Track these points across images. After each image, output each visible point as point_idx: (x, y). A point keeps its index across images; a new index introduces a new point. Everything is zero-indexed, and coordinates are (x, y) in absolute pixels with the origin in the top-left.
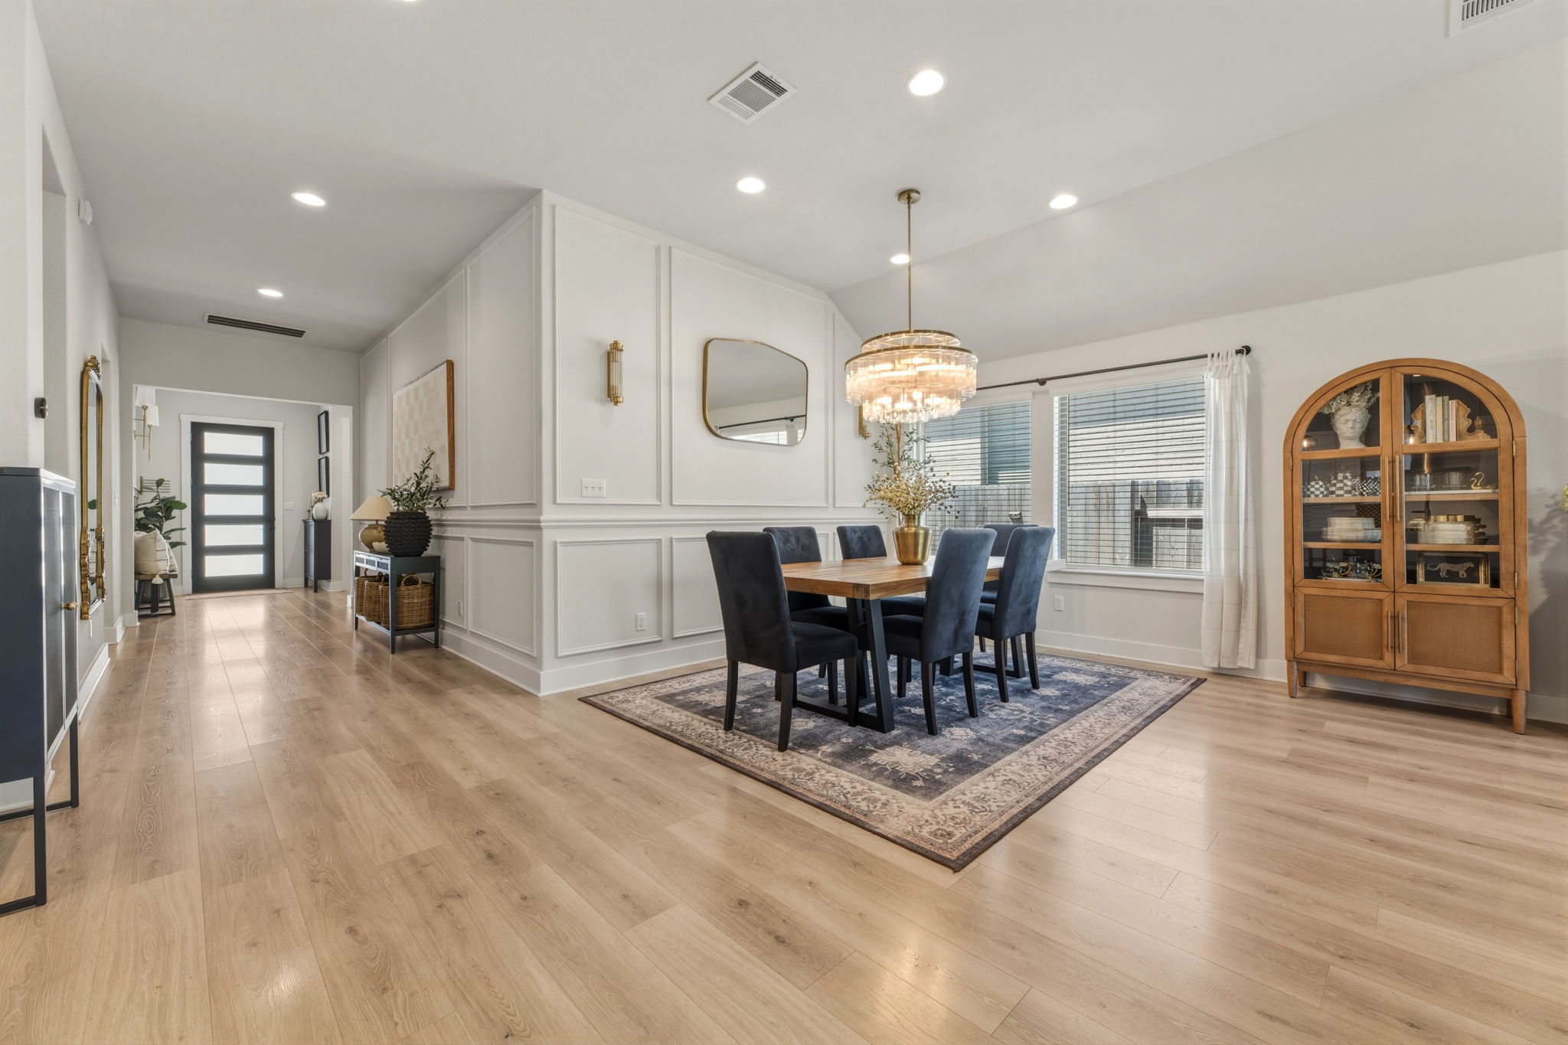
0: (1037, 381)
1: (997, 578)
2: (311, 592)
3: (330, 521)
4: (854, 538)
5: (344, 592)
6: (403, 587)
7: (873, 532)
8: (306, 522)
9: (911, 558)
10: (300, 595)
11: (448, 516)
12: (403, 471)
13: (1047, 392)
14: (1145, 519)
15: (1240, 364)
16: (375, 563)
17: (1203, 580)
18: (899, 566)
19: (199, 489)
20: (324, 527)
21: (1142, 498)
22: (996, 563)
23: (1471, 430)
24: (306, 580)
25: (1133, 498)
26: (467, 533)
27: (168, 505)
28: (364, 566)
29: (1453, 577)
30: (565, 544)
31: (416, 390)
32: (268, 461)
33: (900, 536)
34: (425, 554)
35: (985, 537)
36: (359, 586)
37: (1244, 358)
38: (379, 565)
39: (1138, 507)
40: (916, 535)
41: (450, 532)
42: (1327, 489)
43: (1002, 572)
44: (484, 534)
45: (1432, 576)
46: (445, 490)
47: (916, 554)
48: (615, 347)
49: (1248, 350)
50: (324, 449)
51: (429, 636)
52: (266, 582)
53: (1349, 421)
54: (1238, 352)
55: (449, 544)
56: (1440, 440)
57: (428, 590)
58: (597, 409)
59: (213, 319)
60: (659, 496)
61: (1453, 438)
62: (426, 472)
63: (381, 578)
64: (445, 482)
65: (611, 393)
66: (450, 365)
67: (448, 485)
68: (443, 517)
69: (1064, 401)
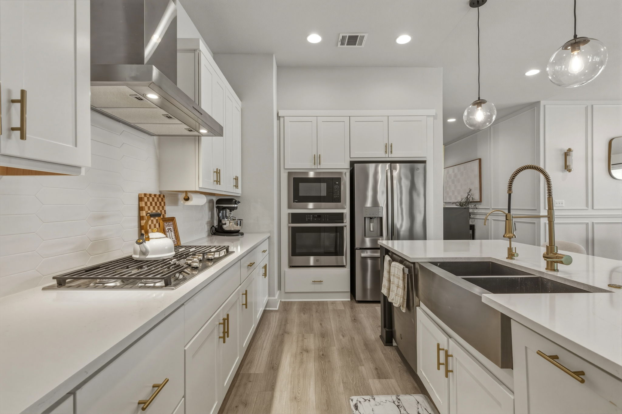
26: (490, 217)
46: (476, 202)
48: (570, 150)
58: (561, 174)
60: (587, 206)
62: (469, 196)
64: (477, 198)
65: (567, 168)
66: (480, 160)
67: (479, 200)
68: (476, 211)
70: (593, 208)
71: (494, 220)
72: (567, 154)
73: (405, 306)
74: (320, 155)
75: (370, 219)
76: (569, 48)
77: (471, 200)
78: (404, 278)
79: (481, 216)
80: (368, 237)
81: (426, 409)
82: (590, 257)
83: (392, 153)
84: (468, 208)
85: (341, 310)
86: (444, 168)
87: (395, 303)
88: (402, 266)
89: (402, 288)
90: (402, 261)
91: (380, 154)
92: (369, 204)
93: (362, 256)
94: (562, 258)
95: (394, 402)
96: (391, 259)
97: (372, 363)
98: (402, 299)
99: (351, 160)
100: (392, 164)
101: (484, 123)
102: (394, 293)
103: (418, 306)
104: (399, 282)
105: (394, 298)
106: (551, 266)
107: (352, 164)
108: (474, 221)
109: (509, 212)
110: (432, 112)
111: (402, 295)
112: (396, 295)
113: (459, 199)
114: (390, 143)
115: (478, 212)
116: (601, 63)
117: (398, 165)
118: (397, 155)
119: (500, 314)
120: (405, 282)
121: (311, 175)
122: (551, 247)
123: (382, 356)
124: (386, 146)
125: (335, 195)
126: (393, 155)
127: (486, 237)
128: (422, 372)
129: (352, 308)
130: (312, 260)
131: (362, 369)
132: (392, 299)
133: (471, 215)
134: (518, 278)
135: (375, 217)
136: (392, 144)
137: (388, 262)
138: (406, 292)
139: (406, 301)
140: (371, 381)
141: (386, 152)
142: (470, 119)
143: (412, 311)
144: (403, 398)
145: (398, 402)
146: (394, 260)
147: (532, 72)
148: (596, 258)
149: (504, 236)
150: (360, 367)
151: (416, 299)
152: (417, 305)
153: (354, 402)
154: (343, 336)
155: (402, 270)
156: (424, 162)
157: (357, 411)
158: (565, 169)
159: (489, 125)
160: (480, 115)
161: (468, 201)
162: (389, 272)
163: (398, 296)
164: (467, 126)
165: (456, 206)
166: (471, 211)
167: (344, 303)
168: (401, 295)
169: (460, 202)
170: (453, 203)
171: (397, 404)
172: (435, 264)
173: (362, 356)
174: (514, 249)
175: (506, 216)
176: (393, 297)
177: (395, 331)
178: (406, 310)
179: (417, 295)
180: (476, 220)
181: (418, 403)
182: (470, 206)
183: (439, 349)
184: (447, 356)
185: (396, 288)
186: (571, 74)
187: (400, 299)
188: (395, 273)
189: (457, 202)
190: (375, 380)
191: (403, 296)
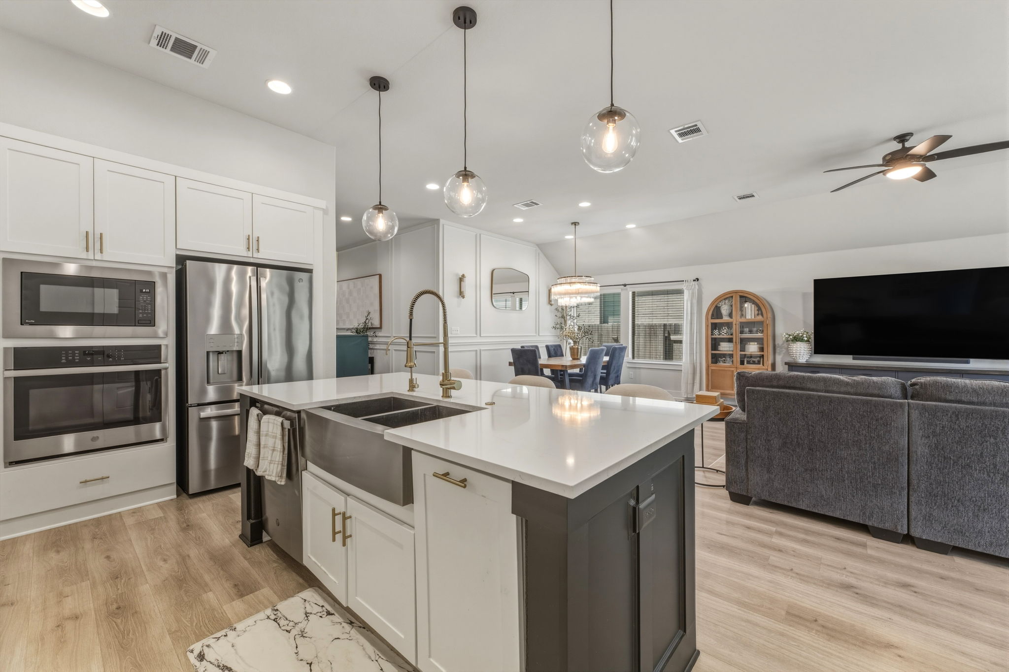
0: (623, 285)
1: (606, 364)
4: (552, 349)
7: (559, 347)
9: (576, 357)
13: (627, 289)
14: (670, 339)
15: (695, 285)
17: (681, 365)
18: (571, 361)
21: (668, 331)
22: (606, 359)
23: (758, 314)
25: (664, 331)
26: (391, 347)
29: (754, 363)
33: (572, 349)
35: (603, 350)
37: (696, 282)
39: (666, 335)
40: (578, 348)
42: (719, 332)
43: (608, 362)
45: (748, 362)
46: (377, 328)
47: (578, 356)
48: (463, 276)
49: (698, 279)
53: (725, 310)
54: (694, 280)
55: (380, 352)
56: (750, 318)
58: (456, 300)
60: (476, 333)
61: (753, 317)
64: (377, 325)
65: (461, 294)
66: (380, 276)
67: (379, 326)
68: (375, 340)
69: (634, 293)
70: (480, 336)
71: (395, 350)
72: (461, 279)
73: (285, 475)
74: (101, 234)
75: (218, 354)
76: (461, 178)
77: (369, 327)
78: (283, 436)
79: (381, 345)
80: (213, 384)
81: (316, 604)
82: (479, 381)
83: (258, 252)
84: (367, 336)
85: (158, 518)
86: (337, 282)
87: (268, 475)
88: (280, 419)
89: (280, 451)
90: (279, 411)
91: (239, 251)
92: (214, 329)
93: (201, 417)
94: (454, 383)
95: (268, 617)
96: (261, 412)
97: (227, 580)
98: (280, 466)
99: (178, 253)
100: (259, 268)
101: (386, 234)
102: (267, 461)
103: (304, 470)
104: (275, 443)
105: (268, 468)
106: (446, 395)
107: (181, 260)
108: (373, 352)
109: (410, 339)
110: (322, 204)
111: (281, 460)
112: (270, 463)
113: (355, 325)
114: (255, 236)
115: (378, 341)
116: (483, 200)
117: (268, 271)
118: (266, 254)
119: (402, 448)
120: (284, 441)
121: (71, 269)
122: (446, 375)
123: (246, 564)
124: (248, 239)
125: (141, 313)
126: (260, 255)
127: (387, 370)
128: (310, 559)
129: (180, 509)
130: (69, 442)
131: (210, 597)
132: (263, 470)
133: (370, 345)
134: (418, 409)
135: (228, 351)
136: (258, 237)
137: (256, 417)
138: (287, 455)
139: (286, 467)
140: (227, 608)
141: (248, 248)
142: (370, 225)
143: (295, 479)
144: (282, 606)
145: (275, 615)
146: (265, 412)
147: (432, 187)
148: (483, 382)
149: (406, 366)
150: (204, 596)
151: (301, 460)
152: (302, 469)
153: (196, 652)
154: (165, 560)
155: (280, 424)
156: (310, 271)
157: (204, 662)
158: (460, 295)
159: (391, 238)
160: (381, 223)
161: (366, 326)
162: (258, 432)
163: (274, 464)
164: (367, 234)
165: (352, 334)
166: (370, 339)
167: (160, 506)
168: (279, 462)
169: (357, 329)
170: (348, 329)
171: (273, 617)
172: (328, 408)
173: (207, 578)
174: (415, 380)
175: (408, 343)
176: (265, 467)
177: (267, 519)
178: (286, 481)
179: (303, 455)
180: (375, 351)
181: (305, 600)
182: (368, 333)
183: (334, 514)
184: (345, 518)
185: (270, 452)
186: (463, 204)
187: (278, 467)
188: (268, 431)
189: (352, 329)
190: (234, 603)
191: (282, 462)
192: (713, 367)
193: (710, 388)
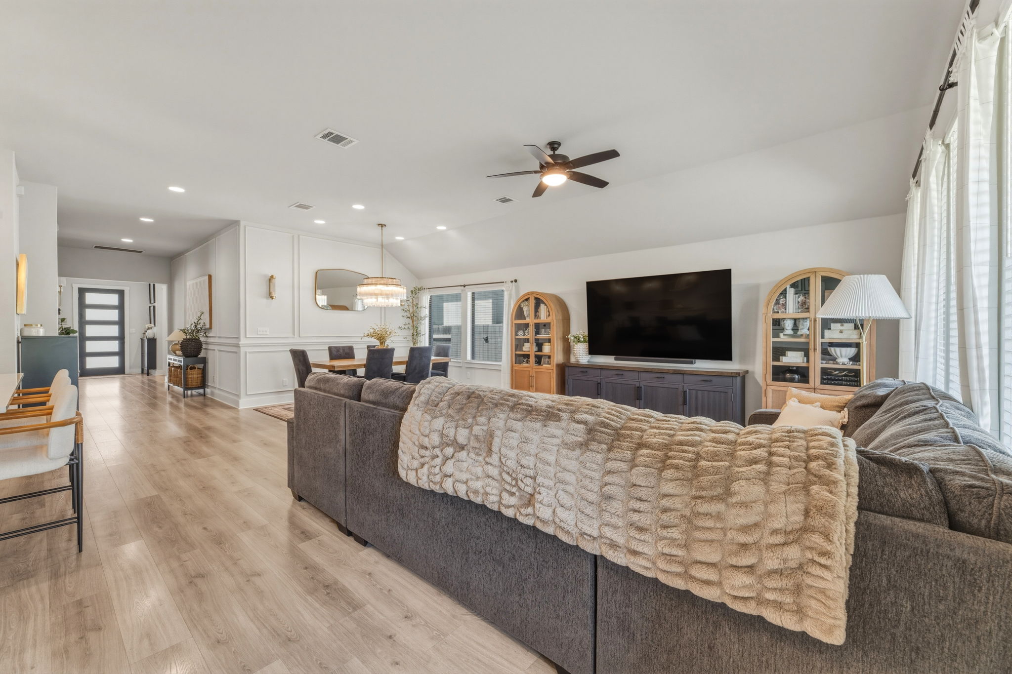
0: (462, 285)
2: (145, 376)
3: (156, 339)
5: (164, 375)
6: (189, 370)
8: (142, 339)
10: (140, 377)
11: (210, 340)
12: (191, 318)
13: (466, 290)
15: (512, 286)
16: (178, 360)
17: (501, 365)
19: (83, 322)
20: (152, 342)
23: (548, 315)
24: (143, 370)
26: (216, 348)
27: (68, 331)
28: (172, 361)
30: (249, 352)
31: (196, 283)
32: (121, 307)
34: (199, 356)
36: (170, 370)
37: (514, 283)
38: (179, 361)
41: (210, 347)
42: (521, 333)
44: (223, 348)
46: (208, 329)
48: (272, 277)
50: (152, 301)
51: (201, 391)
52: (120, 371)
53: (526, 311)
54: (512, 282)
55: (210, 352)
57: (200, 372)
58: (265, 301)
59: (96, 247)
60: (294, 334)
62: (200, 321)
63: (180, 367)
64: (208, 326)
65: (270, 295)
66: (210, 277)
68: (205, 340)
69: (473, 294)
70: (299, 336)
72: (270, 280)
180: (208, 351)
192: (517, 367)
193: (514, 387)
